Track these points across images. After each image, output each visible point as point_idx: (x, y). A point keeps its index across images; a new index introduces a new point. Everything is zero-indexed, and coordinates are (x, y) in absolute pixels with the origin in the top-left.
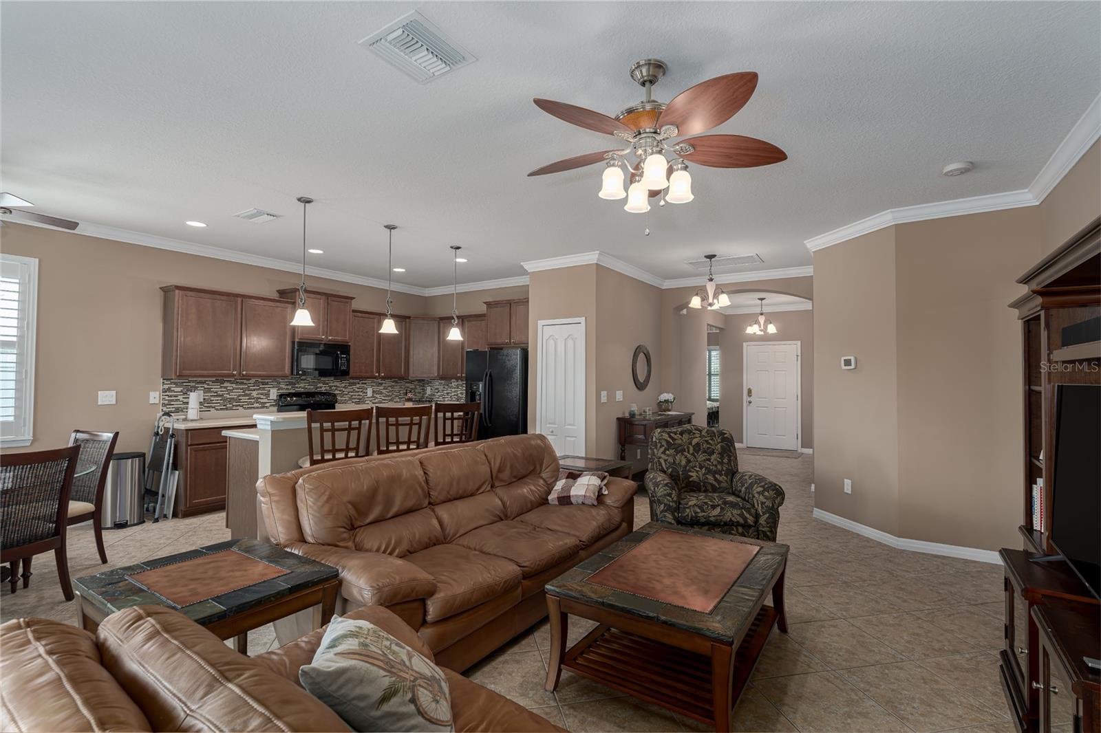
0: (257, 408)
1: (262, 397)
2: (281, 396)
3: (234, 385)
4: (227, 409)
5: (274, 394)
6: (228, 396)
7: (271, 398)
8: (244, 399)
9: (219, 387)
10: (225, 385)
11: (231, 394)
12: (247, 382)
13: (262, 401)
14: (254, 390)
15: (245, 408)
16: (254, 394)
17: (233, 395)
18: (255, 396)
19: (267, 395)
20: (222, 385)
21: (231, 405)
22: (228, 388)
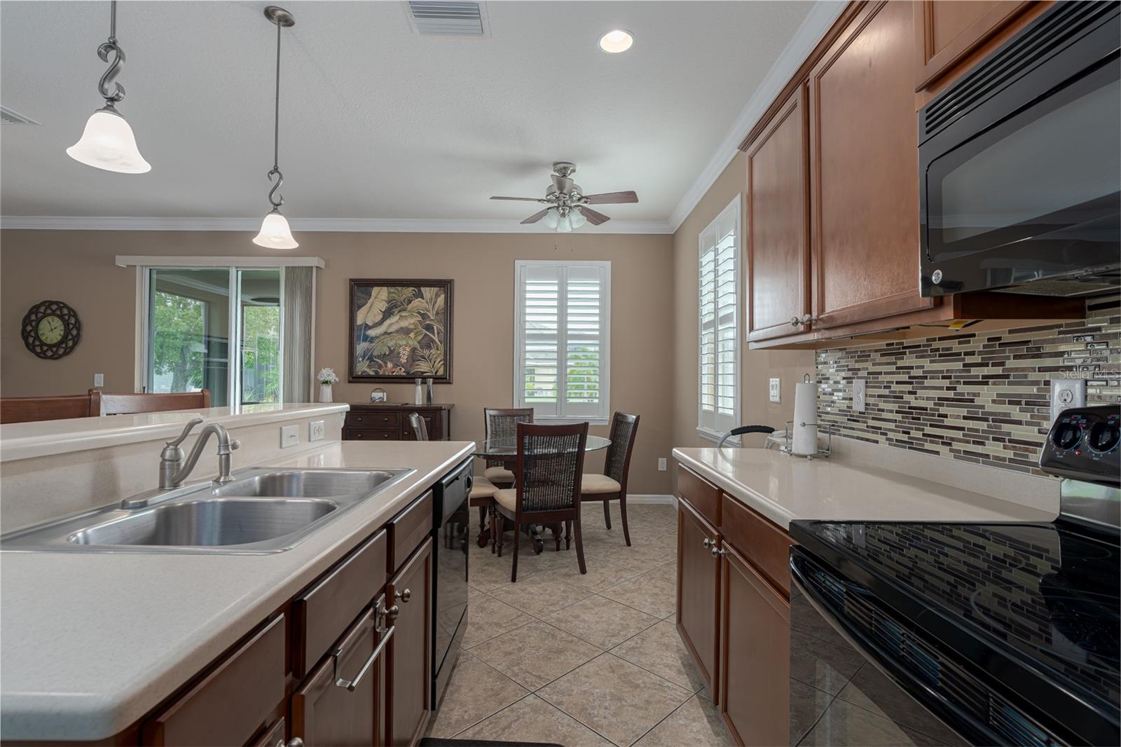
0: (999, 462)
1: (1015, 413)
4: (910, 446)
9: (893, 368)
10: (908, 360)
12: (963, 348)
13: (1018, 432)
15: (957, 454)
18: (991, 408)
20: (899, 363)
21: (920, 434)
22: (913, 373)
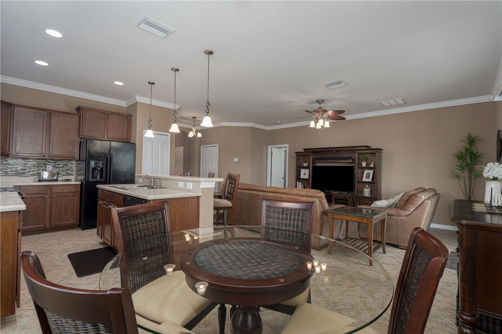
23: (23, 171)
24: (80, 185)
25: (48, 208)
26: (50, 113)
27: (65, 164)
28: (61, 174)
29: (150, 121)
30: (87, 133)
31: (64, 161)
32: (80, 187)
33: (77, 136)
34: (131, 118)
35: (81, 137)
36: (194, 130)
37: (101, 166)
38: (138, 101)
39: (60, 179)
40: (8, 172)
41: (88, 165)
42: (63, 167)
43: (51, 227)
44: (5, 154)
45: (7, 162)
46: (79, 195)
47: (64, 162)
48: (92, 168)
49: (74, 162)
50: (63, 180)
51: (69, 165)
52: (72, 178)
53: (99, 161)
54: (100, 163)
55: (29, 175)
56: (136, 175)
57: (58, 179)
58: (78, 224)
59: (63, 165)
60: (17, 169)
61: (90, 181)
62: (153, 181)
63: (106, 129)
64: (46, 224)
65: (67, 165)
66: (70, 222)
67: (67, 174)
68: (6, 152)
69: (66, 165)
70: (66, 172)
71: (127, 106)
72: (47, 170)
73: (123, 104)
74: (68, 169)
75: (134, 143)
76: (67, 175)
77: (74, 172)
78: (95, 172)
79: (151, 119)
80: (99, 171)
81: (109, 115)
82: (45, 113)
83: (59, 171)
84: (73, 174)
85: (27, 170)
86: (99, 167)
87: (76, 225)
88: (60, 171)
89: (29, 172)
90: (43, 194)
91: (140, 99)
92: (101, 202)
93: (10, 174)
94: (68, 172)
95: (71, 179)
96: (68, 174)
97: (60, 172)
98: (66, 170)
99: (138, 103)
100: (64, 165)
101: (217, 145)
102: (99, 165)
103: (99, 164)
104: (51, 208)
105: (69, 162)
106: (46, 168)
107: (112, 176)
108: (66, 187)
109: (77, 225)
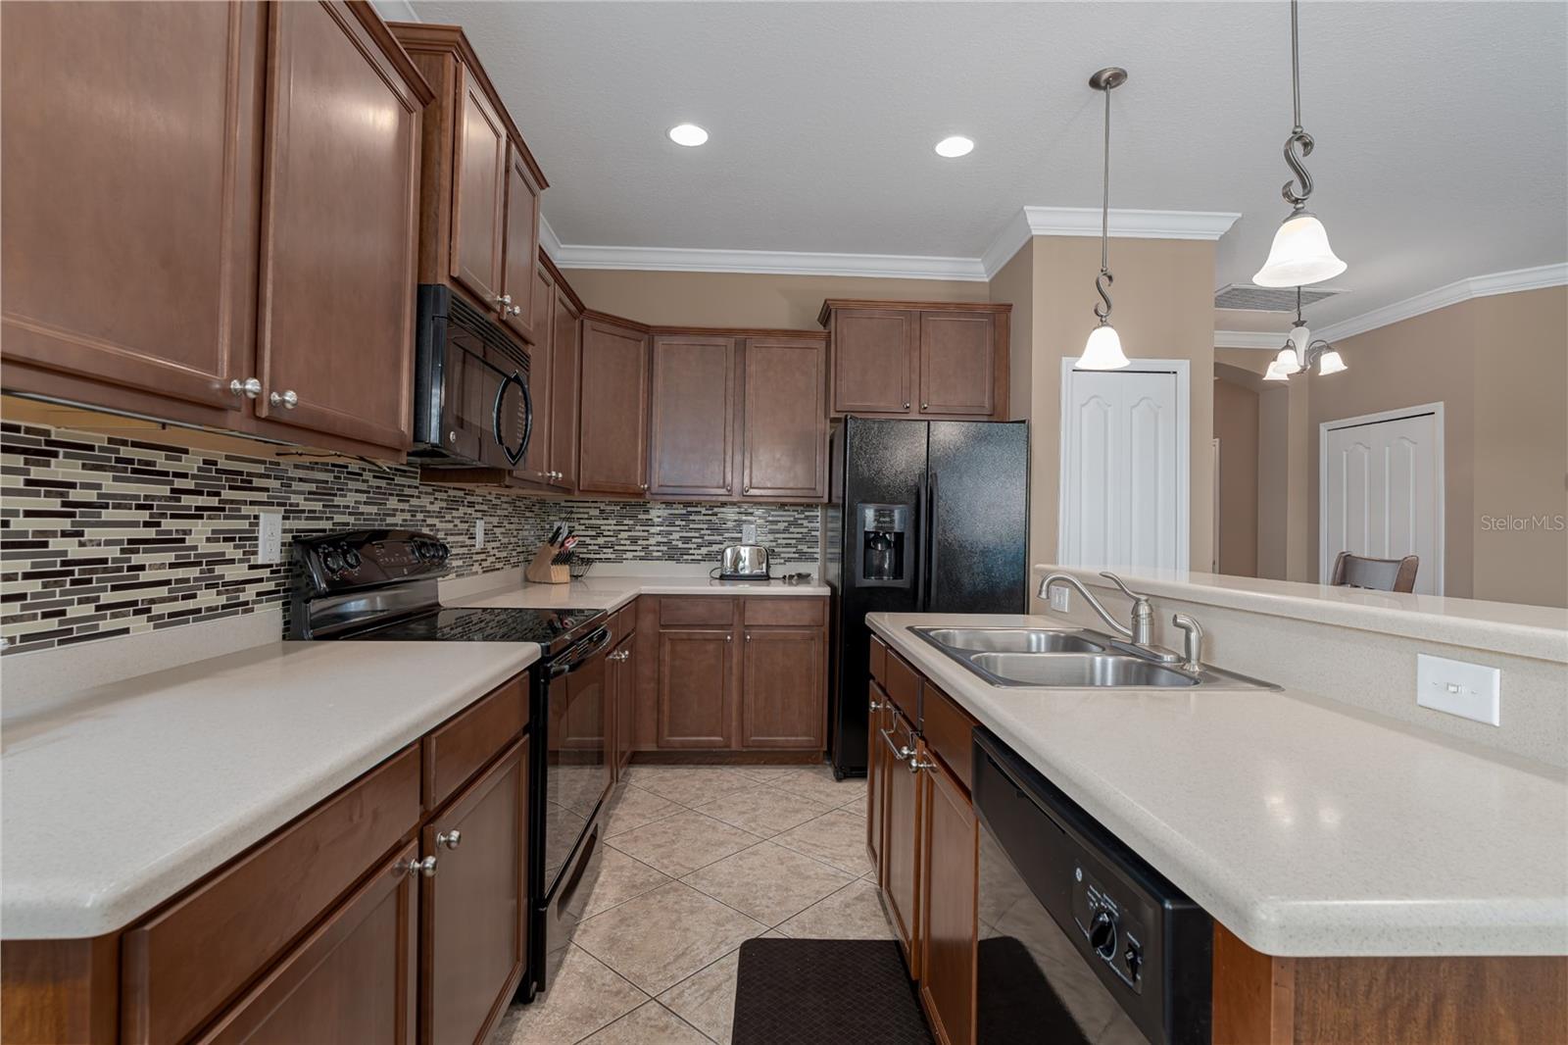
1: (228, 550)
2: (302, 545)
3: (108, 482)
4: (65, 637)
5: (271, 538)
6: (73, 549)
7: (260, 560)
8: (155, 563)
9: (18, 483)
10: (61, 469)
11: (89, 533)
12: (171, 466)
13: (228, 574)
14: (198, 513)
15: (159, 622)
16: (199, 532)
17: (101, 542)
18: (205, 548)
19: (247, 540)
20: (36, 473)
21: (89, 610)
22: (74, 495)
23: (686, 546)
24: (828, 601)
25: (734, 678)
26: (742, 339)
27: (792, 519)
28: (783, 555)
29: (1104, 281)
30: (849, 399)
31: (791, 508)
32: (827, 609)
33: (821, 413)
34: (1008, 319)
35: (833, 415)
36: (1303, 338)
37: (897, 528)
38: (1034, 233)
39: (778, 571)
40: (651, 548)
41: (850, 519)
42: (786, 531)
43: (744, 750)
44: (631, 491)
45: (647, 517)
46: (827, 639)
47: (788, 513)
48: (867, 533)
49: (819, 514)
50: (784, 577)
51: (805, 523)
52: (813, 569)
53: (890, 503)
54: (892, 511)
55: (700, 557)
56: (1036, 565)
57: (771, 576)
58: (825, 749)
59: (786, 524)
60: (671, 537)
61: (857, 586)
62: (1150, 615)
63: (915, 377)
64: (729, 738)
65: (800, 522)
66: (799, 738)
67: (797, 555)
68: (636, 484)
69: (795, 523)
70: (794, 550)
71: (990, 277)
72: (744, 542)
73: (976, 271)
74: (800, 536)
75: (1024, 422)
76: (799, 559)
77: (818, 550)
78: (876, 548)
79: (1110, 272)
80: (888, 543)
81: (923, 320)
82: (731, 342)
83: (774, 544)
84: (816, 556)
85: (694, 540)
86: (893, 528)
87: (819, 751)
88: (778, 546)
89: (699, 547)
90: (721, 627)
91: (1044, 221)
92: (877, 704)
93: (655, 554)
94: (800, 547)
95: (809, 575)
96: (803, 557)
97: (776, 550)
98: (794, 541)
99: (1035, 243)
100: (790, 524)
101: (1439, 407)
102: (892, 521)
103: (891, 515)
104: (742, 680)
105: (802, 512)
106: (739, 535)
107: (939, 567)
108: (786, 606)
109: (821, 754)
